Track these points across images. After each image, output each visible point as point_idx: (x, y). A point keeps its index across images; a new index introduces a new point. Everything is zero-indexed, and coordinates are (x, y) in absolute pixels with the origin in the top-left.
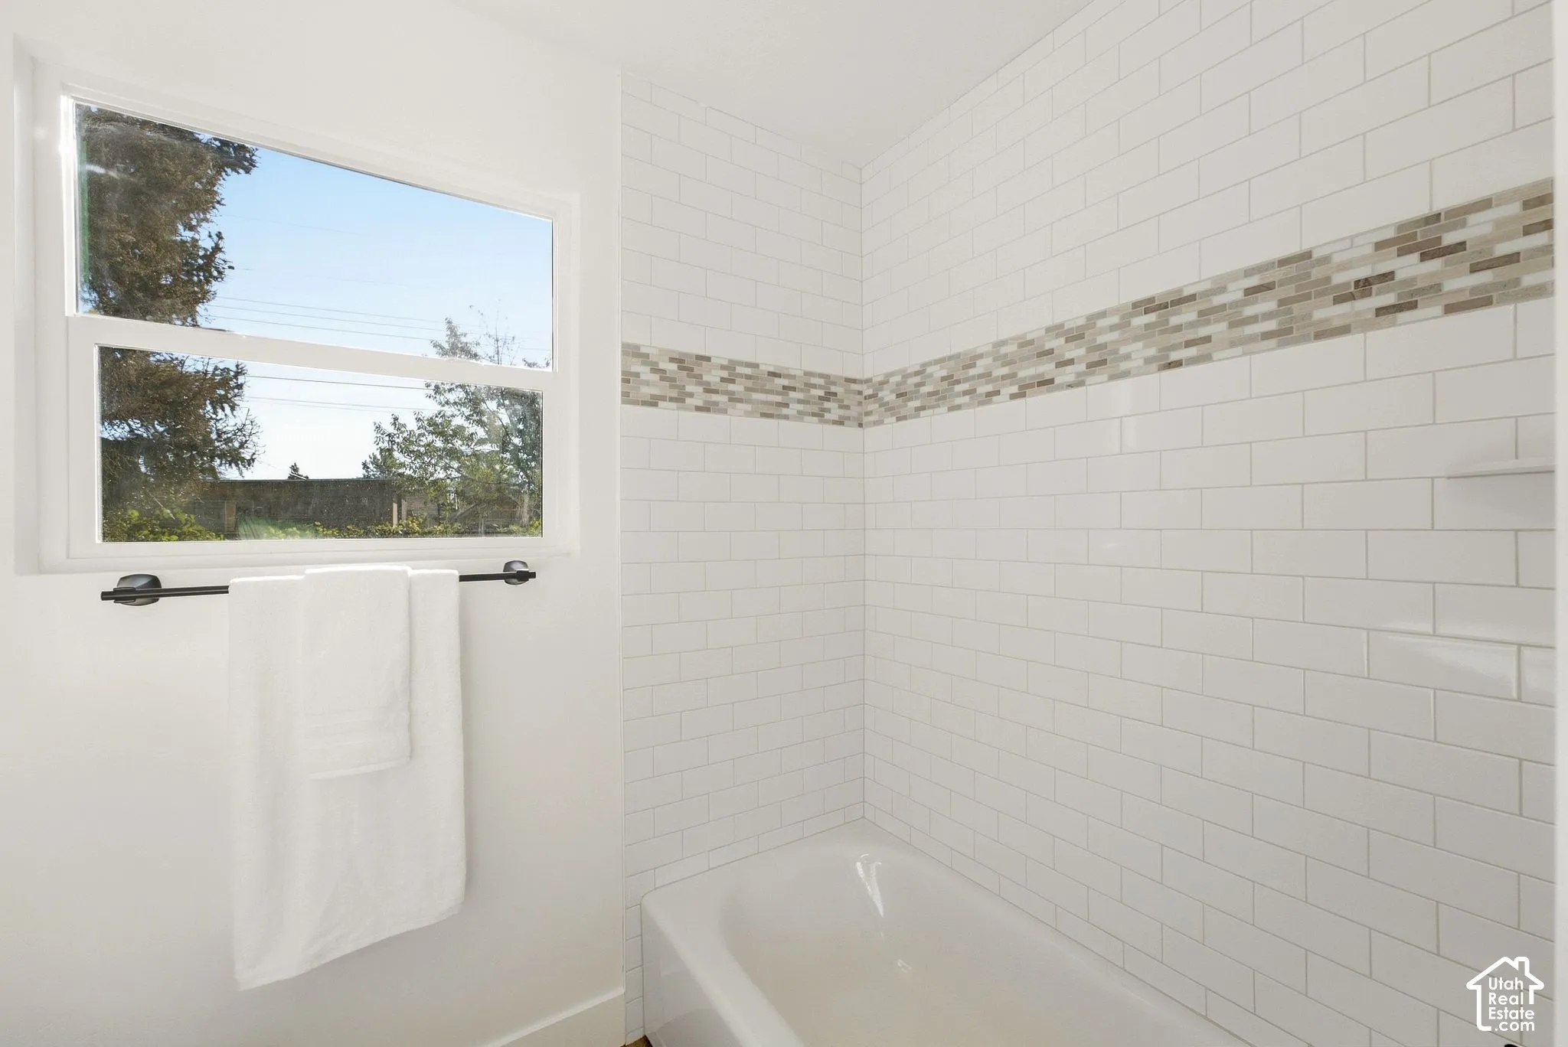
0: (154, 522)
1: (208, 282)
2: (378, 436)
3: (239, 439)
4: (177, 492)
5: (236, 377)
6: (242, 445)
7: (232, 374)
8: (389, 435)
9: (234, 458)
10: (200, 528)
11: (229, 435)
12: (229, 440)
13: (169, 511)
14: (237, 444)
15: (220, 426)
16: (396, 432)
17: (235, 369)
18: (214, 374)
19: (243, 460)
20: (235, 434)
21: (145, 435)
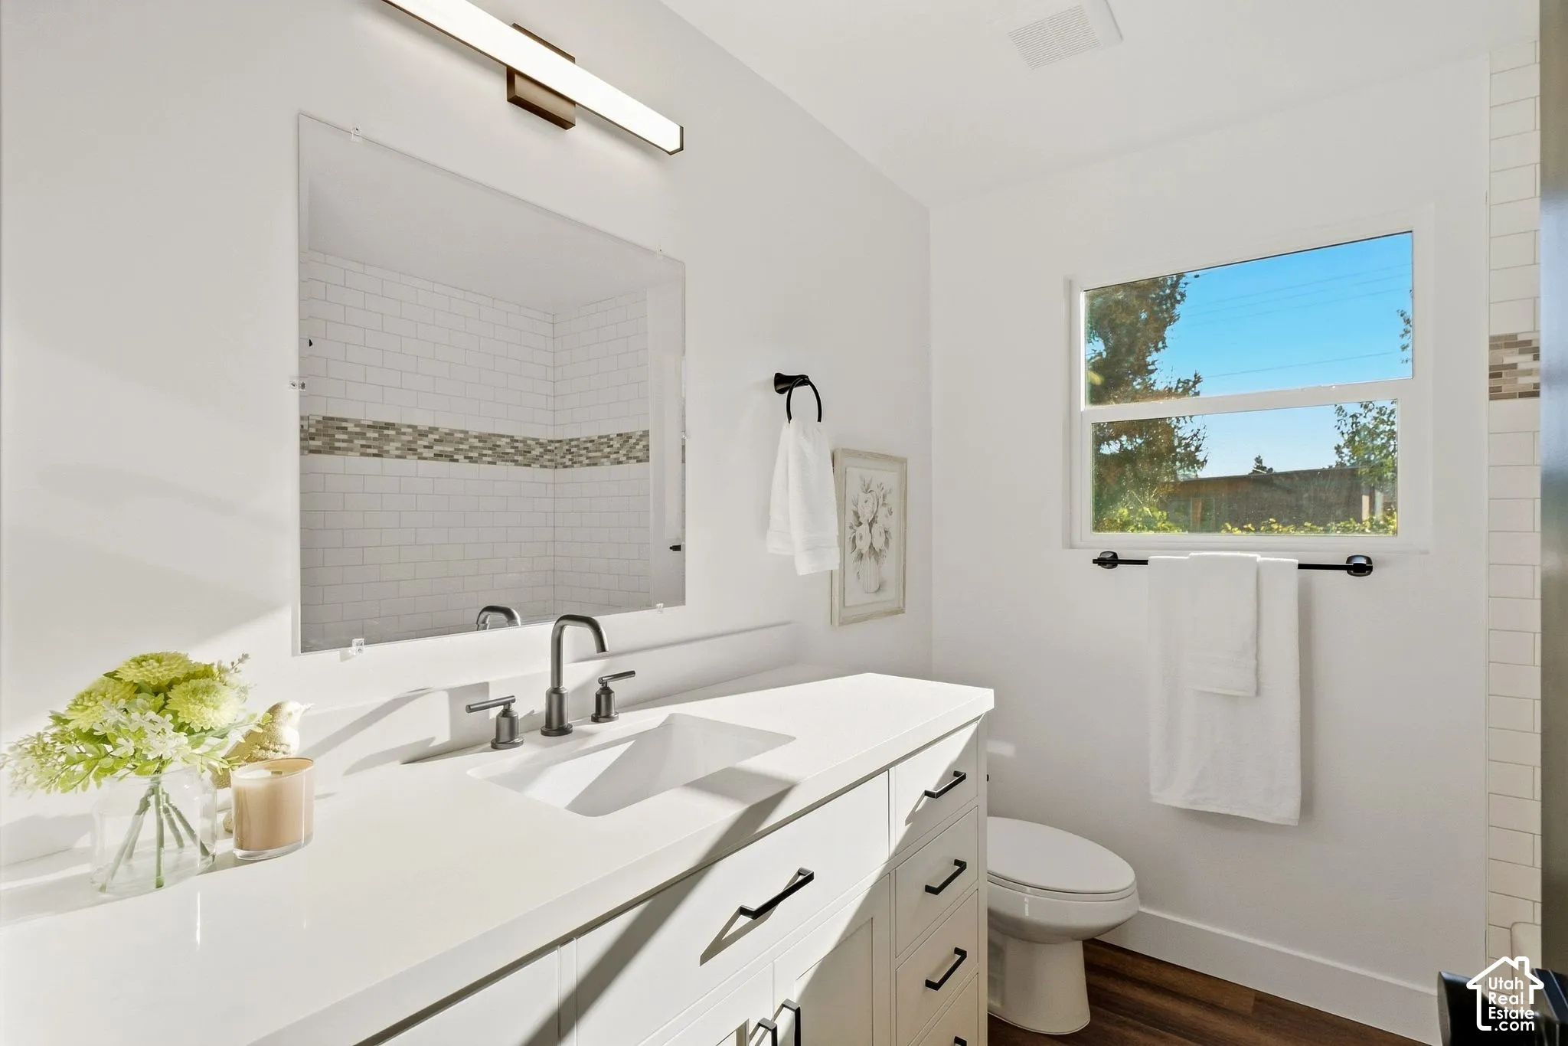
0: (1137, 519)
1: (1173, 307)
2: (1340, 418)
3: (1195, 443)
4: (1150, 494)
5: (1194, 386)
6: (1197, 449)
7: (1191, 383)
8: (1354, 416)
9: (1192, 461)
10: (1171, 524)
11: (1187, 441)
12: (1188, 445)
13: (1148, 509)
14: (1193, 448)
15: (1180, 433)
16: (1362, 410)
17: (1193, 379)
18: (1177, 388)
19: (1198, 462)
20: (1191, 440)
21: (1129, 448)
